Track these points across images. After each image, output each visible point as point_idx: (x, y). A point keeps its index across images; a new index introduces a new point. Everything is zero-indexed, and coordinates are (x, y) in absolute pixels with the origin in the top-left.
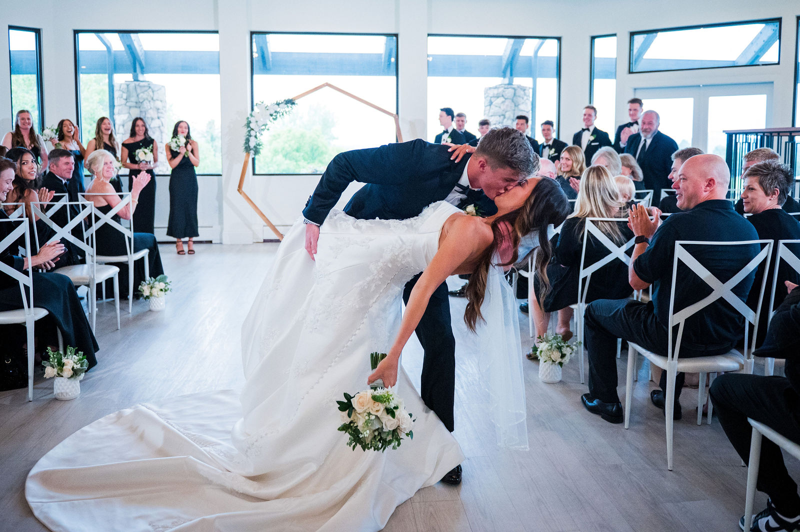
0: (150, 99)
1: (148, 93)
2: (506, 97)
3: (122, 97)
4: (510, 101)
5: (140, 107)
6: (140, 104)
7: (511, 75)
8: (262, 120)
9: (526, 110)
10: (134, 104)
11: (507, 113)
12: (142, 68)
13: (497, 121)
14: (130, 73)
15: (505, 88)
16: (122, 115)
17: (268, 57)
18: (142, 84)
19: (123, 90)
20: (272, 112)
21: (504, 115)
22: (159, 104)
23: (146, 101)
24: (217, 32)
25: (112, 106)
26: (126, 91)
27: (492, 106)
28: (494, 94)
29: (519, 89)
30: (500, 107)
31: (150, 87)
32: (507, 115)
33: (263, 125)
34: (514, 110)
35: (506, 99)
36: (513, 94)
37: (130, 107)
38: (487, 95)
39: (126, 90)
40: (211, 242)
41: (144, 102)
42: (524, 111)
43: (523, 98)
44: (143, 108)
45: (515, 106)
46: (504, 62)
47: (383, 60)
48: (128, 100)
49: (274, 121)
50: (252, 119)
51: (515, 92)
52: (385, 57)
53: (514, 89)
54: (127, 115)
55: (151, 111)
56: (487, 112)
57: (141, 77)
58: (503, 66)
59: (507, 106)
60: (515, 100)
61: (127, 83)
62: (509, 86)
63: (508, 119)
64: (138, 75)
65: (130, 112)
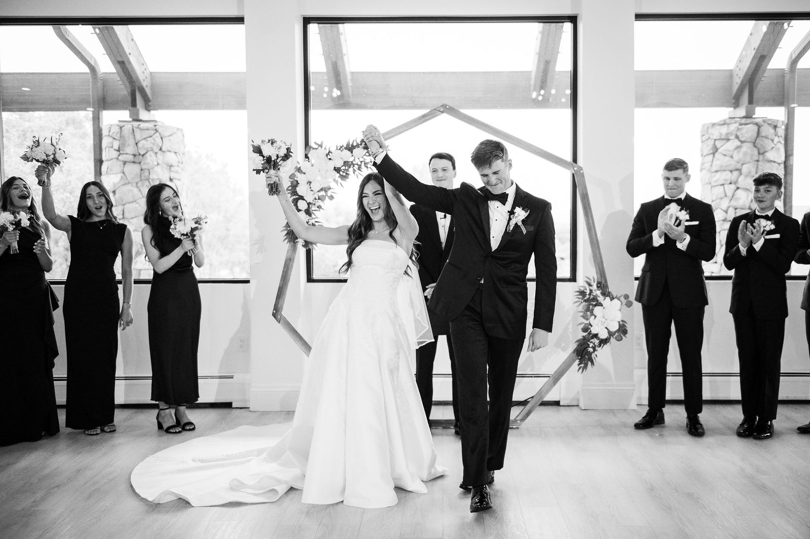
0: (156, 150)
1: (154, 139)
2: (743, 139)
3: (112, 147)
4: (750, 145)
5: (140, 163)
6: (141, 157)
7: (751, 102)
8: (319, 178)
9: (776, 160)
10: (131, 158)
11: (744, 166)
12: (146, 100)
13: (725, 180)
14: (126, 109)
15: (741, 124)
16: (112, 176)
17: (346, 79)
18: (143, 125)
19: (114, 136)
20: (339, 164)
21: (739, 170)
22: (171, 158)
23: (149, 153)
24: (240, 20)
25: (99, 162)
26: (117, 137)
27: (717, 155)
28: (721, 134)
29: (766, 125)
30: (732, 157)
31: (157, 131)
32: (745, 169)
33: (321, 190)
34: (758, 161)
35: (742, 142)
36: (755, 135)
37: (125, 163)
38: (706, 136)
39: (119, 135)
40: (228, 405)
41: (147, 155)
42: (774, 162)
43: (773, 141)
44: (145, 164)
45: (759, 154)
46: (737, 81)
47: (532, 82)
48: (121, 152)
49: (343, 182)
50: (299, 177)
51: (759, 130)
52: (536, 79)
53: (757, 124)
54: (120, 175)
55: (158, 169)
56: (707, 165)
57: (143, 115)
58: (736, 87)
59: (745, 154)
60: (757, 143)
61: (122, 124)
62: (749, 121)
63: (747, 176)
64: (138, 110)
65: (125, 170)
